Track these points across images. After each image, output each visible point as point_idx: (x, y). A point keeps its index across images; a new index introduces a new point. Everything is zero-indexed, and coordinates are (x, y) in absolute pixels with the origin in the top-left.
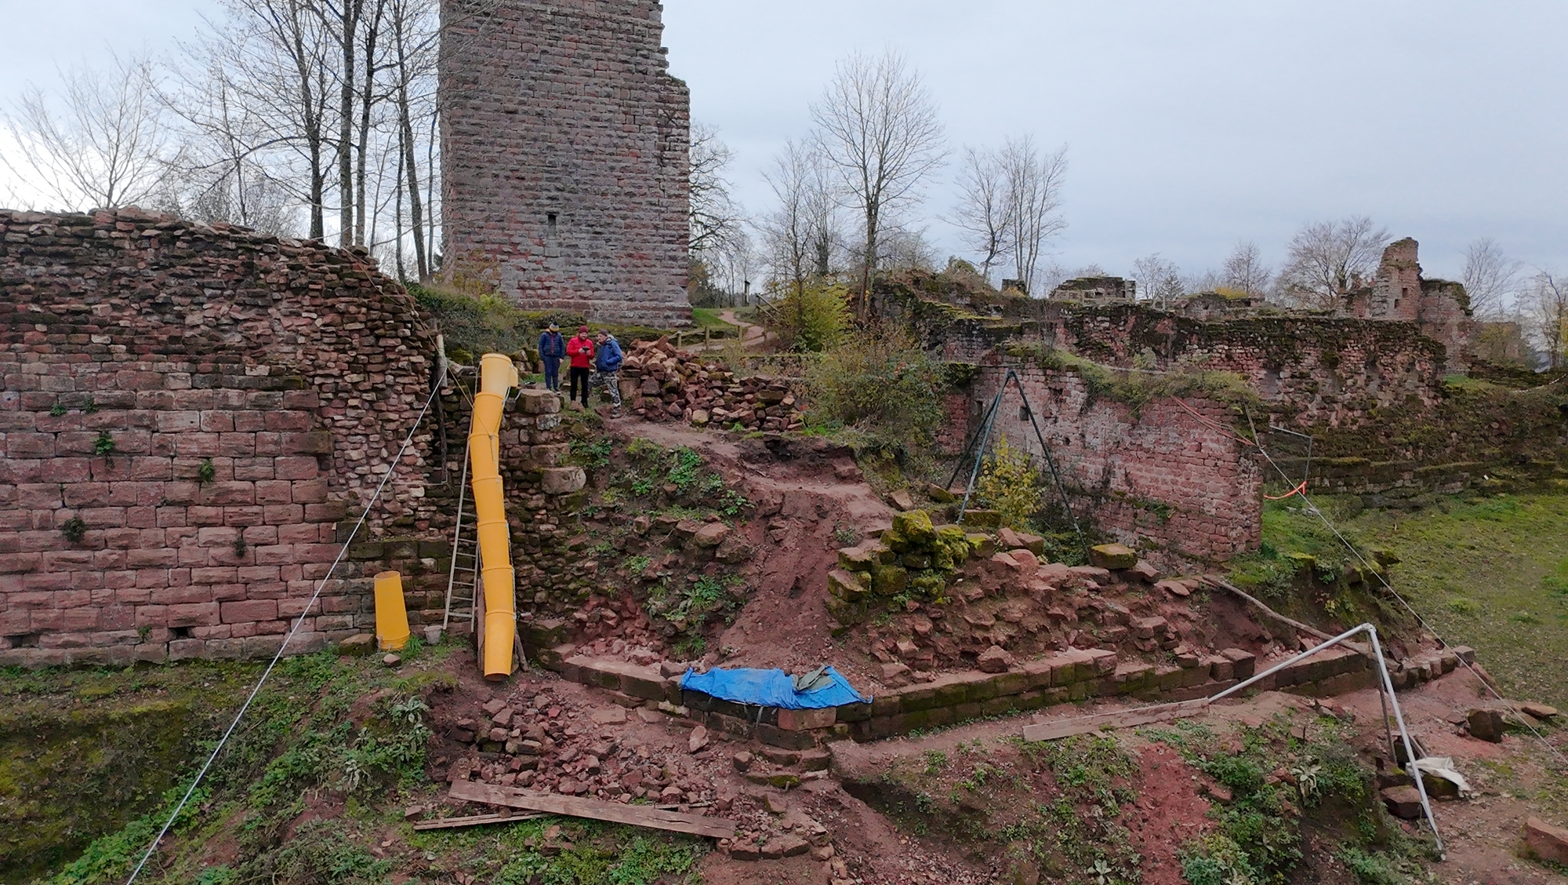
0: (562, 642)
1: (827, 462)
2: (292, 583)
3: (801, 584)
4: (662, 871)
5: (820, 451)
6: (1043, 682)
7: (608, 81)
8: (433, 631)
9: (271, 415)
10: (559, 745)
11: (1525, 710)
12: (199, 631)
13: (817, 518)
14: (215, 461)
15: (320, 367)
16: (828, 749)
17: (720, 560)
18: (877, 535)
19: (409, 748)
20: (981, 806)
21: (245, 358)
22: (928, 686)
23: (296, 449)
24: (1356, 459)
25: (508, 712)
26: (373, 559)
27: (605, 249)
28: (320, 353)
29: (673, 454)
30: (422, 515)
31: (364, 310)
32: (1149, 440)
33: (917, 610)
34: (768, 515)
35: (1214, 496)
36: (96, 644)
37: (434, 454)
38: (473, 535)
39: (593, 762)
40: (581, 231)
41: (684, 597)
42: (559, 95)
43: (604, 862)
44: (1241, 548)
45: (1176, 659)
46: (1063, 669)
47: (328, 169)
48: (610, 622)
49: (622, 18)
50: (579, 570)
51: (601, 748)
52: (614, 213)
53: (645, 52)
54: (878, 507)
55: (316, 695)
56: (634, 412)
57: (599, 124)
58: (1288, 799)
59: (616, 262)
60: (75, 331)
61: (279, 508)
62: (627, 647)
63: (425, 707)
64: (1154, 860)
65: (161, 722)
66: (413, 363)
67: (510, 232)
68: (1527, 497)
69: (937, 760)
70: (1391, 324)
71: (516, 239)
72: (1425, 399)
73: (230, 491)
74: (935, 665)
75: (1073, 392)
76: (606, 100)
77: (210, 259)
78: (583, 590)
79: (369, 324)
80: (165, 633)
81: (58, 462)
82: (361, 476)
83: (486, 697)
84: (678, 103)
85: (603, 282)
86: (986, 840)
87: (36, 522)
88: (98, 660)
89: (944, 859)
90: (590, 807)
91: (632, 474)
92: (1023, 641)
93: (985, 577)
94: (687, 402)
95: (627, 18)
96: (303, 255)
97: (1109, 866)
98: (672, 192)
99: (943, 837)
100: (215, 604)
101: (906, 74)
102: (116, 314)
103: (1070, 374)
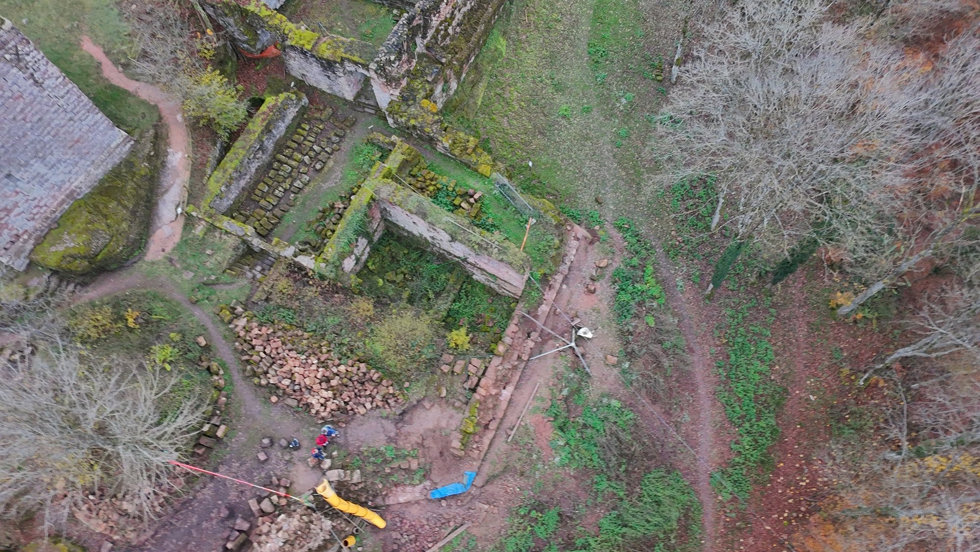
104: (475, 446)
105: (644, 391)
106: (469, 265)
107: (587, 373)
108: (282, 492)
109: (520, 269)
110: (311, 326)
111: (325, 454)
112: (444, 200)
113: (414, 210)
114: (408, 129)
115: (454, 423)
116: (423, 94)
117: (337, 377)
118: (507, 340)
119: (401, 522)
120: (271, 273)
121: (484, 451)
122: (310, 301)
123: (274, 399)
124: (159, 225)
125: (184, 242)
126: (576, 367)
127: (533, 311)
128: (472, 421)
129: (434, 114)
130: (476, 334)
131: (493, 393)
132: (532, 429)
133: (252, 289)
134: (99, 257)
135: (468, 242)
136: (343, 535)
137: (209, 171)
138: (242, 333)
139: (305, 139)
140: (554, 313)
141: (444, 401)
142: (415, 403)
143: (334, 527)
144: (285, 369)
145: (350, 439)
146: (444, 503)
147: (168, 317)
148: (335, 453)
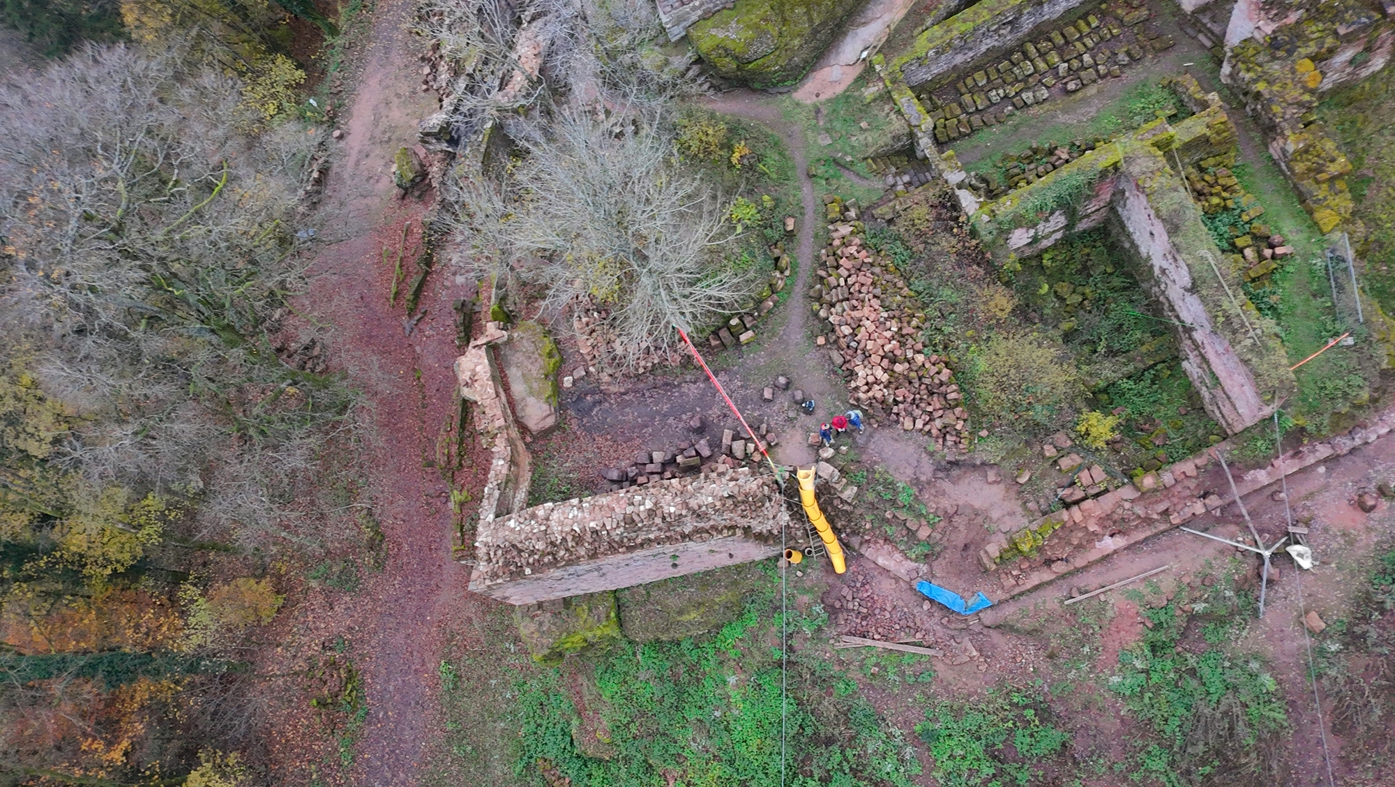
3: (968, 545)
10: (873, 603)
13: (975, 516)
25: (851, 594)
34: (950, 517)
39: (887, 615)
51: (889, 607)
54: (1007, 506)
83: (840, 586)
91: (880, 487)
104: (1015, 573)
105: (1332, 703)
106: (1189, 342)
107: (1256, 610)
108: (762, 446)
109: (1267, 393)
110: (919, 285)
111: (832, 441)
112: (1223, 229)
113: (1164, 212)
114: (1246, 94)
115: (1009, 524)
116: (1312, 48)
117: (907, 365)
118: (1167, 478)
119: (863, 585)
120: (917, 191)
121: (1023, 588)
122: (940, 254)
123: (821, 340)
124: (832, 62)
125: (846, 97)
126: (1247, 587)
127: (1239, 468)
128: (1035, 540)
129: (1306, 90)
130: (1127, 440)
131: (1091, 529)
132: (1110, 614)
133: (881, 198)
134: (750, 66)
135: (1213, 307)
136: (792, 543)
137: (929, 22)
138: (837, 243)
139: (1080, 39)
140: (1271, 493)
141: (1016, 488)
142: (978, 462)
143: (788, 527)
144: (856, 314)
145: (872, 446)
146: (926, 606)
147: (774, 176)
148: (844, 448)
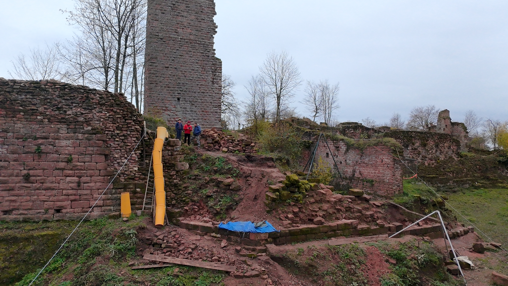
0: (180, 216)
1: (265, 162)
2: (95, 196)
3: (257, 197)
4: (212, 282)
5: (263, 159)
6: (334, 229)
7: (197, 59)
8: (139, 212)
9: (91, 142)
10: (179, 246)
11: (491, 244)
12: (64, 211)
13: (261, 177)
14: (73, 156)
15: (107, 128)
16: (265, 246)
17: (231, 190)
18: (281, 182)
19: (130, 245)
20: (316, 265)
21: (84, 125)
22: (298, 228)
23: (98, 153)
24: (434, 176)
25: (163, 235)
26: (121, 189)
27: (194, 109)
28: (107, 124)
29: (216, 158)
30: (137, 176)
31: (122, 111)
32: (366, 160)
33: (294, 205)
34: (247, 177)
35: (387, 176)
36: (31, 214)
37: (141, 157)
38: (153, 182)
39: (190, 250)
40: (188, 104)
41: (220, 201)
42: (182, 62)
43: (193, 280)
44: (397, 193)
45: (377, 224)
46: (341, 225)
47: (110, 79)
48: (196, 210)
49: (201, 40)
50: (186, 194)
51: (193, 246)
52: (198, 98)
53: (209, 50)
54: (281, 175)
55: (101, 230)
56: (204, 148)
57: (194, 71)
58: (415, 264)
59: (198, 113)
60: (32, 115)
61: (92, 171)
62: (201, 218)
63: (136, 232)
64: (372, 282)
65: (50, 238)
66: (136, 128)
67: (166, 104)
68: (490, 189)
69: (301, 251)
70: (442, 134)
71: (167, 106)
72: (455, 158)
73: (77, 166)
74: (300, 222)
75: (342, 147)
76: (196, 64)
77: (75, 95)
78: (187, 200)
79: (123, 116)
80: (53, 211)
81: (24, 155)
82: (118, 163)
83: (155, 231)
84: (218, 65)
85: (194, 119)
86: (317, 276)
87: (15, 174)
88: (31, 219)
89: (304, 282)
90: (189, 262)
91: (203, 165)
92: (328, 216)
93: (315, 196)
94: (221, 145)
95: (203, 40)
96: (104, 94)
97: (357, 283)
98: (216, 92)
99: (304, 275)
100: (69, 202)
101: (289, 58)
102: (45, 110)
103: (341, 141)
